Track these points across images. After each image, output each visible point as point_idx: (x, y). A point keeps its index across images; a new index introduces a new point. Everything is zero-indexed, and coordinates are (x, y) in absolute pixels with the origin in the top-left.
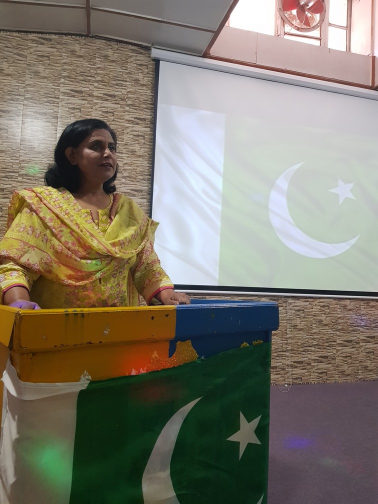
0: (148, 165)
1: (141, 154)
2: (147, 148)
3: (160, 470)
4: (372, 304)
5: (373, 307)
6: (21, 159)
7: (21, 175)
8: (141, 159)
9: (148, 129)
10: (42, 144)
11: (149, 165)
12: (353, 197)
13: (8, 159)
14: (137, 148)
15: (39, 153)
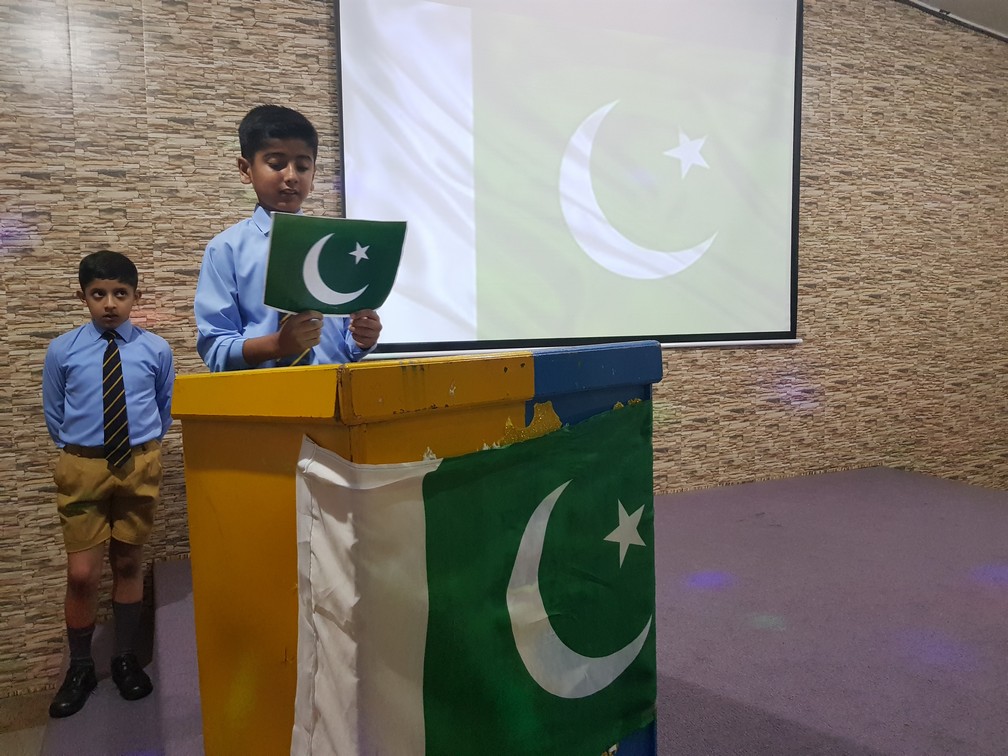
0: (329, 114)
1: (315, 93)
2: (326, 80)
3: (527, 583)
4: (739, 353)
5: (740, 358)
6: (77, 111)
7: (83, 145)
8: (315, 103)
9: (325, 42)
10: (115, 78)
11: (332, 115)
12: (705, 164)
13: (51, 113)
14: (305, 80)
15: (113, 97)
